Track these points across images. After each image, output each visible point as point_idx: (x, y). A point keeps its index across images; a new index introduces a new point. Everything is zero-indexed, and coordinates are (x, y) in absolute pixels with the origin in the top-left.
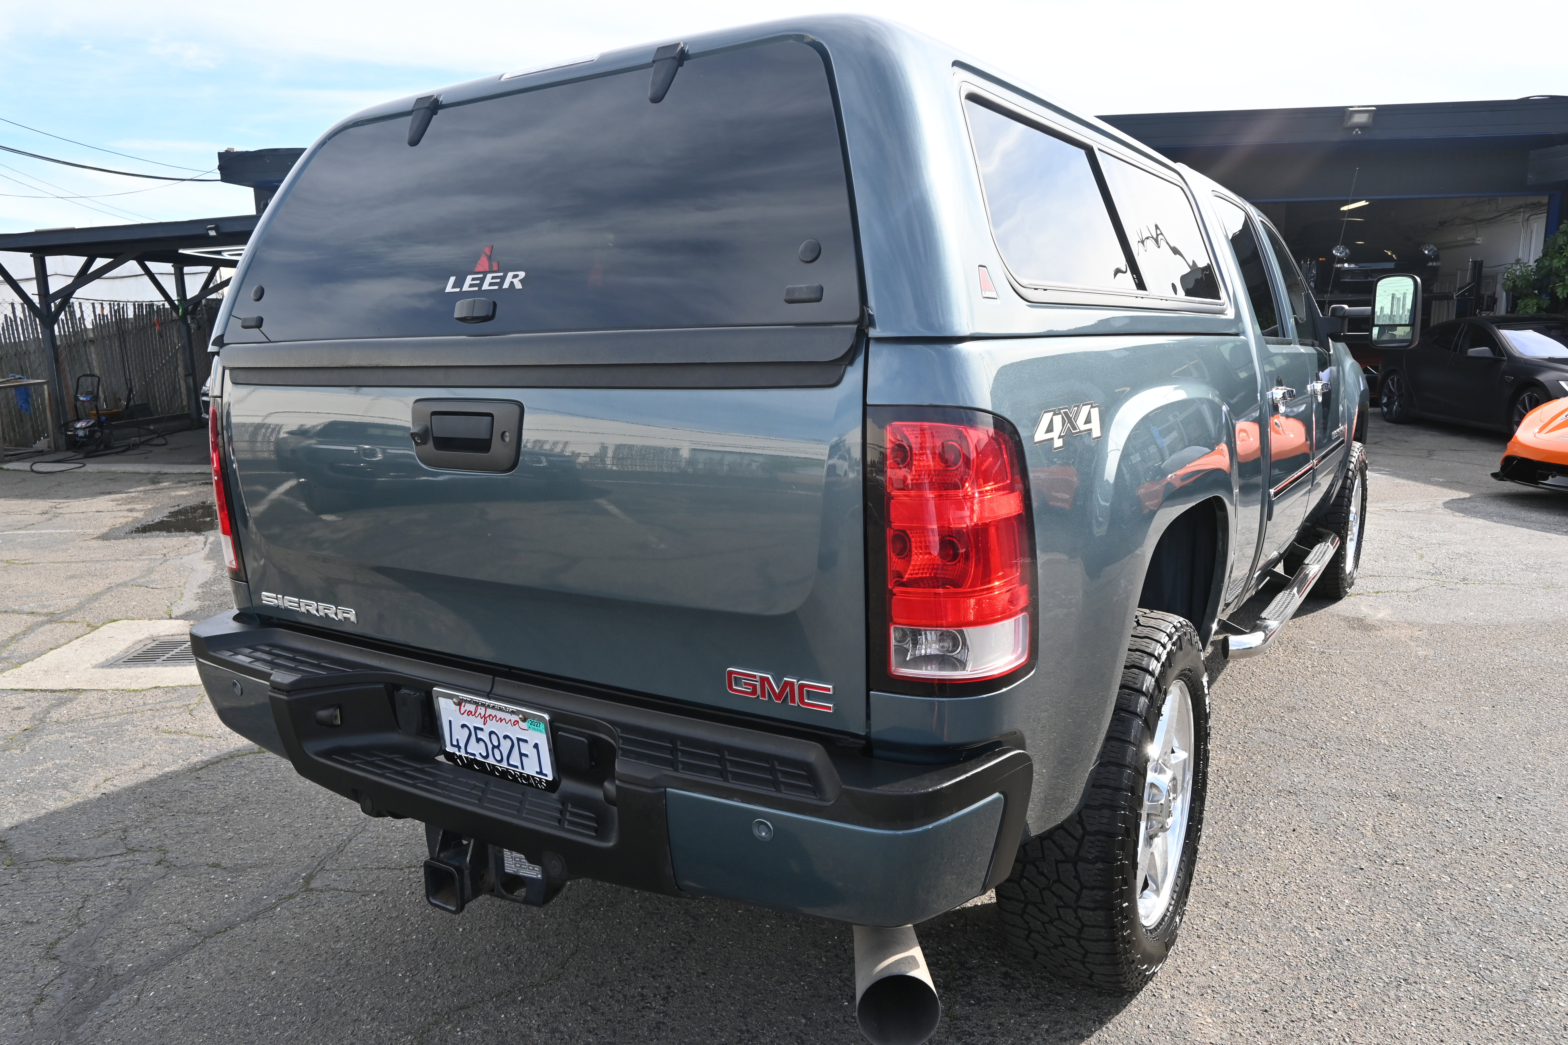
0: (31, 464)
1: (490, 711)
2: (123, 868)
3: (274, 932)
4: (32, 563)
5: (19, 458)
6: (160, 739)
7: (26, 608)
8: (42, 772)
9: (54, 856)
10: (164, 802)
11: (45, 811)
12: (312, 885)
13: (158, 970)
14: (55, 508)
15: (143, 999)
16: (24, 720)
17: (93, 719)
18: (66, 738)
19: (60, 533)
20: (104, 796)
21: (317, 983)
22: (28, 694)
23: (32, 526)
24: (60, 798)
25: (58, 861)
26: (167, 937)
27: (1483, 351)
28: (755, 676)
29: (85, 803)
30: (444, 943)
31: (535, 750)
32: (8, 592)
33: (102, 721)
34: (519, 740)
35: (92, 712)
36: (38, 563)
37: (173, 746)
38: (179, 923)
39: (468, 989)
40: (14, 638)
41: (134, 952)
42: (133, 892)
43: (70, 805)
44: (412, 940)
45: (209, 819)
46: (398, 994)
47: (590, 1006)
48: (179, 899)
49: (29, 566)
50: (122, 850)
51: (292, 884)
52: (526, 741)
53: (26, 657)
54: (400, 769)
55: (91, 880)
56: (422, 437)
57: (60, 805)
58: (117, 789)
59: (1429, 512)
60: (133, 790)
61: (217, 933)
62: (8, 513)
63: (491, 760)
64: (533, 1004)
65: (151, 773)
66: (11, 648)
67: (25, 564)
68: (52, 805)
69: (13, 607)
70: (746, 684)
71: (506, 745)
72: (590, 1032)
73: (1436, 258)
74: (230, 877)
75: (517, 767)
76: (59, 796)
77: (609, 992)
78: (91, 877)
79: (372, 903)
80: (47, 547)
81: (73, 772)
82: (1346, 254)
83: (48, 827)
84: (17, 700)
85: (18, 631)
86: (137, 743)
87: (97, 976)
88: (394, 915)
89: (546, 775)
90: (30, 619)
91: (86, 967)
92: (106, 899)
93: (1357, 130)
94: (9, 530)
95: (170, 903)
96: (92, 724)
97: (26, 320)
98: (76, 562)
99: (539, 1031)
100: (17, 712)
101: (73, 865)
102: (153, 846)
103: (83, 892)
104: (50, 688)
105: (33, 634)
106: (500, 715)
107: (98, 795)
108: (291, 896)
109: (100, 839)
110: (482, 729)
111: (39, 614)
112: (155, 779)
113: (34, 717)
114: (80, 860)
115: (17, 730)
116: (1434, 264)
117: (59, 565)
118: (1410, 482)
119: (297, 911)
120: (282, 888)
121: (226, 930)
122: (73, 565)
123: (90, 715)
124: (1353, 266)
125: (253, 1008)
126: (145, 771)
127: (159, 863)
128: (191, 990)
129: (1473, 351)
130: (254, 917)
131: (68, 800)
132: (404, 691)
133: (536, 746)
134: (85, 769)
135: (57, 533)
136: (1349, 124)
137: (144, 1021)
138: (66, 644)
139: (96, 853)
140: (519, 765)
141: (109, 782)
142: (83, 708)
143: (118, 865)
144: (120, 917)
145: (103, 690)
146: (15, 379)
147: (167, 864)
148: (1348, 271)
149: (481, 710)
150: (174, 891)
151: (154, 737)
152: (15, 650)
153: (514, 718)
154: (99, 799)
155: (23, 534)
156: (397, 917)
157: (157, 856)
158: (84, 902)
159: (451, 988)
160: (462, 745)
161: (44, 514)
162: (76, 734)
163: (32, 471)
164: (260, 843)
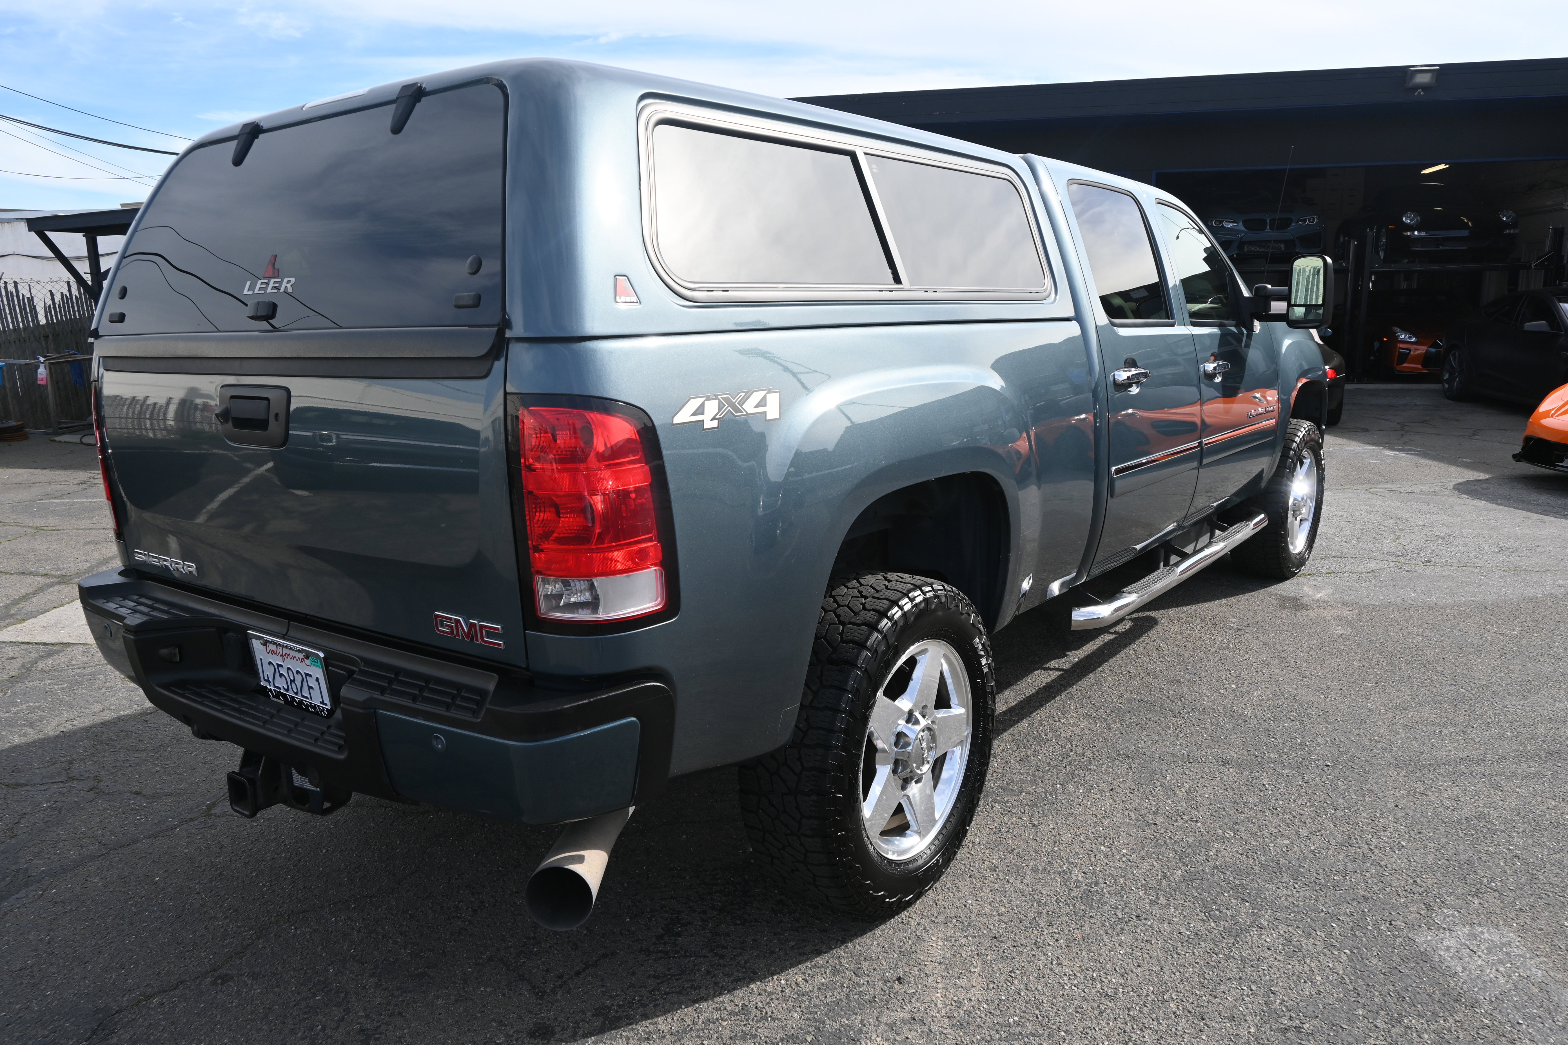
0: (81, 436)
1: (286, 651)
2: (60, 793)
3: (168, 848)
4: (58, 530)
5: (71, 430)
6: (124, 688)
7: (42, 571)
8: (15, 713)
9: (6, 781)
10: (111, 740)
11: (9, 745)
12: (213, 812)
13: (64, 873)
14: (93, 478)
15: (46, 894)
16: (13, 669)
17: (72, 669)
18: (45, 684)
19: (90, 502)
20: (61, 734)
21: (190, 888)
22: (25, 646)
23: (68, 496)
24: (25, 735)
25: (8, 785)
26: (80, 848)
27: (1540, 325)
28: (451, 619)
29: (44, 739)
30: (306, 861)
31: (317, 683)
32: (30, 556)
33: (79, 670)
34: (306, 674)
35: (73, 663)
36: (63, 530)
37: (133, 694)
38: (93, 837)
39: (313, 898)
40: (25, 597)
41: (49, 859)
42: (63, 812)
43: (31, 740)
44: (281, 857)
45: (145, 755)
46: (254, 899)
47: (410, 914)
48: (98, 819)
49: (55, 532)
50: (64, 778)
51: (196, 810)
52: (310, 676)
53: (31, 614)
54: (217, 698)
55: (31, 801)
56: (225, 416)
57: (23, 740)
58: (75, 728)
59: (1435, 493)
60: (87, 729)
61: (121, 847)
62: (49, 483)
63: (291, 693)
64: (363, 911)
65: (108, 716)
66: (21, 606)
67: (52, 530)
68: (16, 740)
69: (31, 569)
70: (447, 626)
71: (298, 679)
72: (401, 934)
73: (1514, 225)
74: (146, 803)
75: (307, 698)
76: (25, 733)
77: (430, 904)
78: (32, 799)
79: (258, 827)
80: (75, 515)
81: (42, 713)
82: (1417, 220)
83: (8, 758)
84: (13, 651)
85: (30, 590)
86: (103, 690)
87: (14, 876)
88: (273, 837)
89: (326, 705)
90: (42, 580)
91: (7, 869)
92: (39, 817)
93: (1420, 90)
94: (46, 499)
95: (90, 822)
96: (70, 673)
97: (81, 297)
98: (97, 529)
99: (359, 931)
100: (9, 661)
101: (19, 789)
102: (91, 776)
103: (22, 810)
104: (44, 641)
105: (42, 594)
106: (292, 653)
107: (57, 733)
108: (192, 820)
109: (48, 769)
110: (281, 666)
111: (52, 576)
112: (109, 721)
113: (22, 666)
114: (27, 785)
115: (5, 677)
116: (1512, 231)
117: (81, 531)
118: (1435, 463)
119: (193, 831)
120: (186, 813)
121: (129, 844)
122: (94, 531)
123: (71, 665)
124: (1423, 234)
125: (131, 905)
126: (103, 714)
127: (91, 790)
128: (86, 890)
129: (1530, 326)
130: (155, 836)
131: (32, 735)
132: (230, 634)
133: (317, 680)
134: (53, 711)
135: (87, 502)
136: (1411, 85)
137: (42, 912)
138: (69, 603)
139: (41, 780)
140: (308, 696)
141: (70, 723)
142: (66, 659)
143: (57, 790)
144: (47, 831)
145: (88, 644)
146: (69, 355)
147: (98, 791)
148: (1418, 239)
149: (280, 650)
150: (97, 812)
151: (120, 685)
152: (23, 608)
153: (301, 656)
154: (57, 736)
155: (57, 503)
156: (275, 839)
157: (92, 784)
158: (20, 818)
159: (300, 896)
160: (271, 680)
161: (82, 484)
162: (52, 681)
163: (82, 443)
164: (180, 777)
